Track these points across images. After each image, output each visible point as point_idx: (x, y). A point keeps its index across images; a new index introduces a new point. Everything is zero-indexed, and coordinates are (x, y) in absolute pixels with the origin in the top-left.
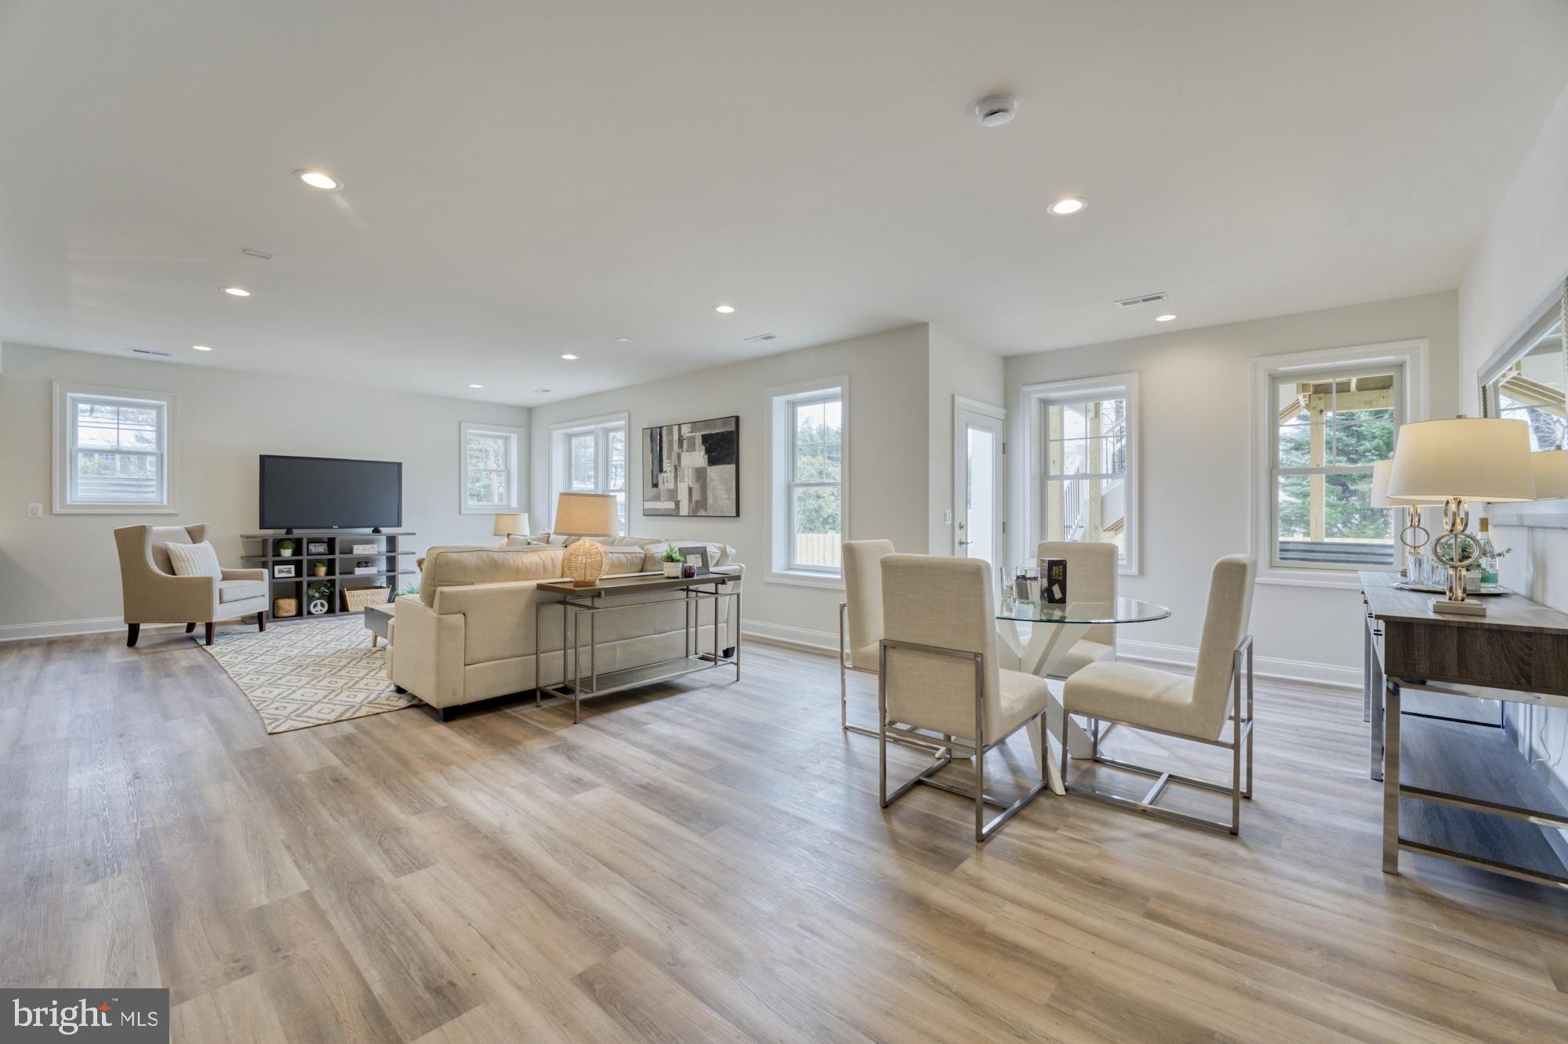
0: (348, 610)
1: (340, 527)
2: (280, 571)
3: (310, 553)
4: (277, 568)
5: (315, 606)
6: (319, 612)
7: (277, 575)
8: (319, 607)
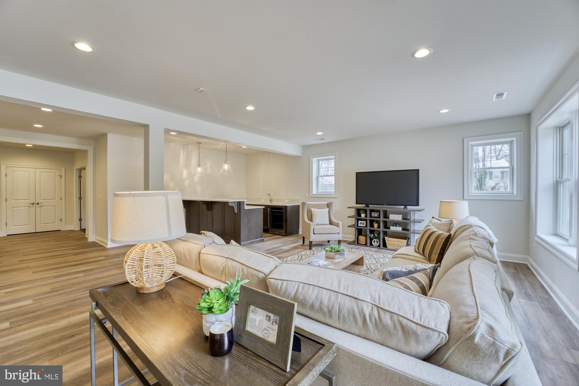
0: (386, 247)
1: (387, 205)
2: (361, 223)
3: (371, 216)
4: (360, 222)
5: (374, 242)
6: (376, 245)
7: (359, 225)
8: (376, 243)
